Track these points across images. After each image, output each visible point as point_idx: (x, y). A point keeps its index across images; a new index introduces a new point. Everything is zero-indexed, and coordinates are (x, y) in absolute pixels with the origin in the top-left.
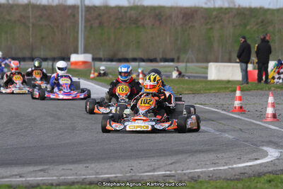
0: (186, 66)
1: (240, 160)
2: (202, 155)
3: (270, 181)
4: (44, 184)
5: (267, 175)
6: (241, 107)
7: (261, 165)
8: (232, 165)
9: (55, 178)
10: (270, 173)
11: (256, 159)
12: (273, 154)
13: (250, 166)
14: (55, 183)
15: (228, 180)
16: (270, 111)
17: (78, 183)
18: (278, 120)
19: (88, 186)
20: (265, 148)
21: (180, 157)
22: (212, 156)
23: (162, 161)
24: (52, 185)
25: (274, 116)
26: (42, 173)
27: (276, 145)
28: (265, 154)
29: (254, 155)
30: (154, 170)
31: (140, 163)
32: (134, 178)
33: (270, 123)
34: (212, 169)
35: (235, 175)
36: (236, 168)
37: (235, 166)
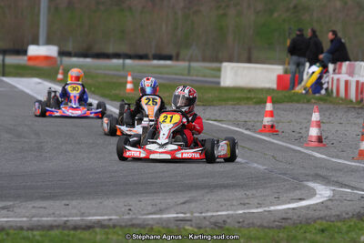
0: (190, 66)
1: (278, 200)
2: (224, 190)
3: (323, 231)
4: (11, 227)
5: (319, 221)
6: (272, 126)
7: (308, 207)
8: (269, 206)
9: (25, 219)
10: (321, 218)
11: (300, 199)
12: (322, 193)
13: (294, 209)
14: (25, 226)
15: (265, 227)
16: (314, 132)
17: (58, 227)
18: (325, 145)
19: (72, 232)
20: (311, 184)
21: (194, 194)
22: (239, 194)
23: (170, 199)
24: (21, 228)
25: (320, 139)
26: (4, 212)
27: (326, 180)
28: (313, 193)
29: (298, 194)
30: (161, 211)
31: (140, 201)
32: (134, 222)
33: (314, 149)
34: (241, 212)
35: (274, 221)
36: (275, 211)
37: (272, 208)
